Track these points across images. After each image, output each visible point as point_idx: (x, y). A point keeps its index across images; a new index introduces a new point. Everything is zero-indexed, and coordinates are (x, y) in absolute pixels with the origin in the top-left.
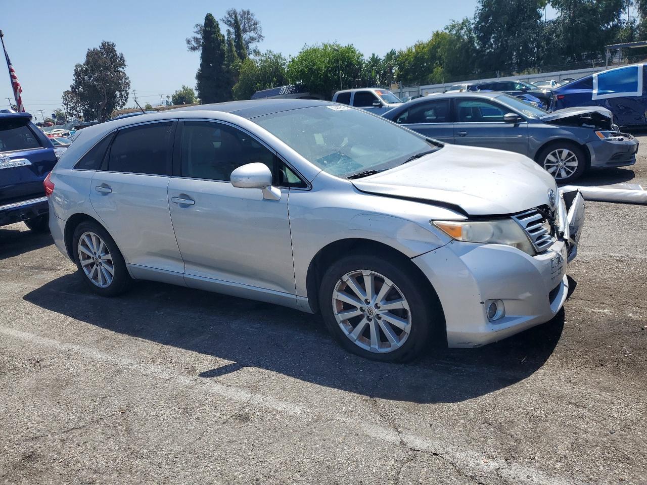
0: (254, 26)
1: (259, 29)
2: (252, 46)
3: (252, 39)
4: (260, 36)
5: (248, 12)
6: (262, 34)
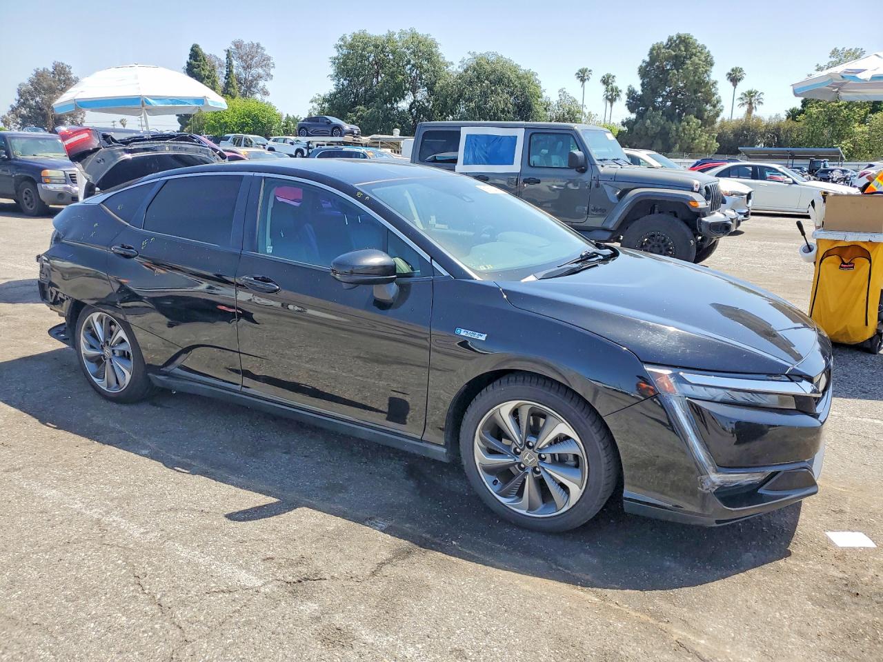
0: (266, 62)
1: (271, 65)
2: (261, 83)
3: (260, 77)
4: (268, 75)
5: (258, 45)
6: (272, 72)
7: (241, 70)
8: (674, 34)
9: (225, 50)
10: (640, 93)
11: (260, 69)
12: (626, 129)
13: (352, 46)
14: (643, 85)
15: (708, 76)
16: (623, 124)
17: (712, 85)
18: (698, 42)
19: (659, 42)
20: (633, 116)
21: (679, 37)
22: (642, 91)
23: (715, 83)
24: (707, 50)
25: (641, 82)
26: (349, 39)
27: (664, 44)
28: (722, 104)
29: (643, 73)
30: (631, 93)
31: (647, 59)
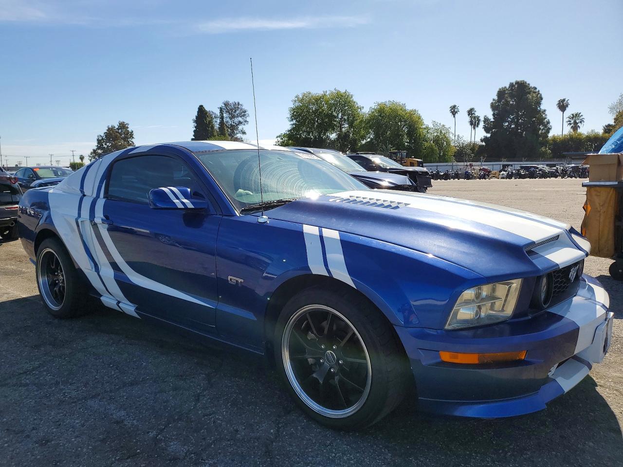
0: (243, 114)
1: (247, 115)
2: (240, 127)
3: (240, 123)
4: (246, 121)
5: (239, 103)
6: (248, 119)
7: (228, 119)
8: (514, 81)
9: (218, 108)
10: (492, 120)
11: (240, 118)
12: (484, 144)
13: (301, 101)
14: (494, 115)
15: (540, 107)
16: (482, 141)
17: (543, 112)
18: (530, 85)
19: (504, 87)
20: (489, 135)
21: (517, 83)
22: (494, 119)
23: (545, 111)
24: (537, 90)
25: (492, 113)
26: (301, 97)
27: (507, 87)
28: (551, 124)
29: (493, 107)
30: (486, 120)
31: (496, 98)
